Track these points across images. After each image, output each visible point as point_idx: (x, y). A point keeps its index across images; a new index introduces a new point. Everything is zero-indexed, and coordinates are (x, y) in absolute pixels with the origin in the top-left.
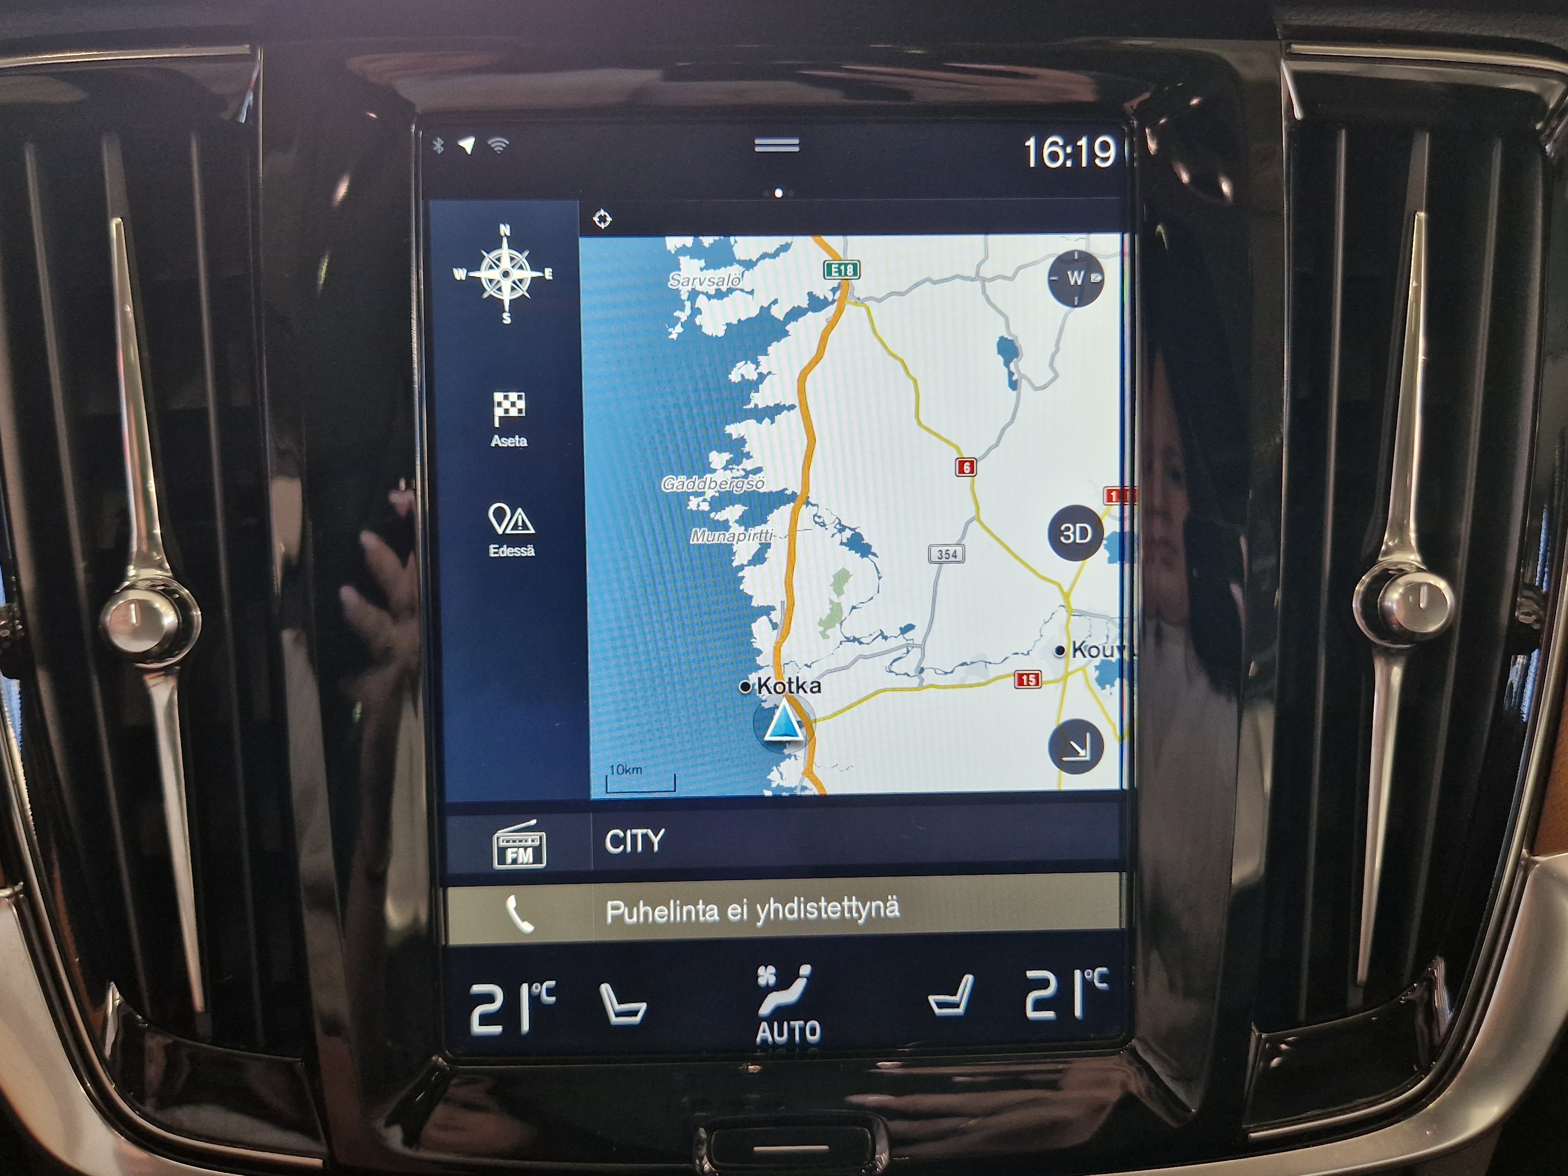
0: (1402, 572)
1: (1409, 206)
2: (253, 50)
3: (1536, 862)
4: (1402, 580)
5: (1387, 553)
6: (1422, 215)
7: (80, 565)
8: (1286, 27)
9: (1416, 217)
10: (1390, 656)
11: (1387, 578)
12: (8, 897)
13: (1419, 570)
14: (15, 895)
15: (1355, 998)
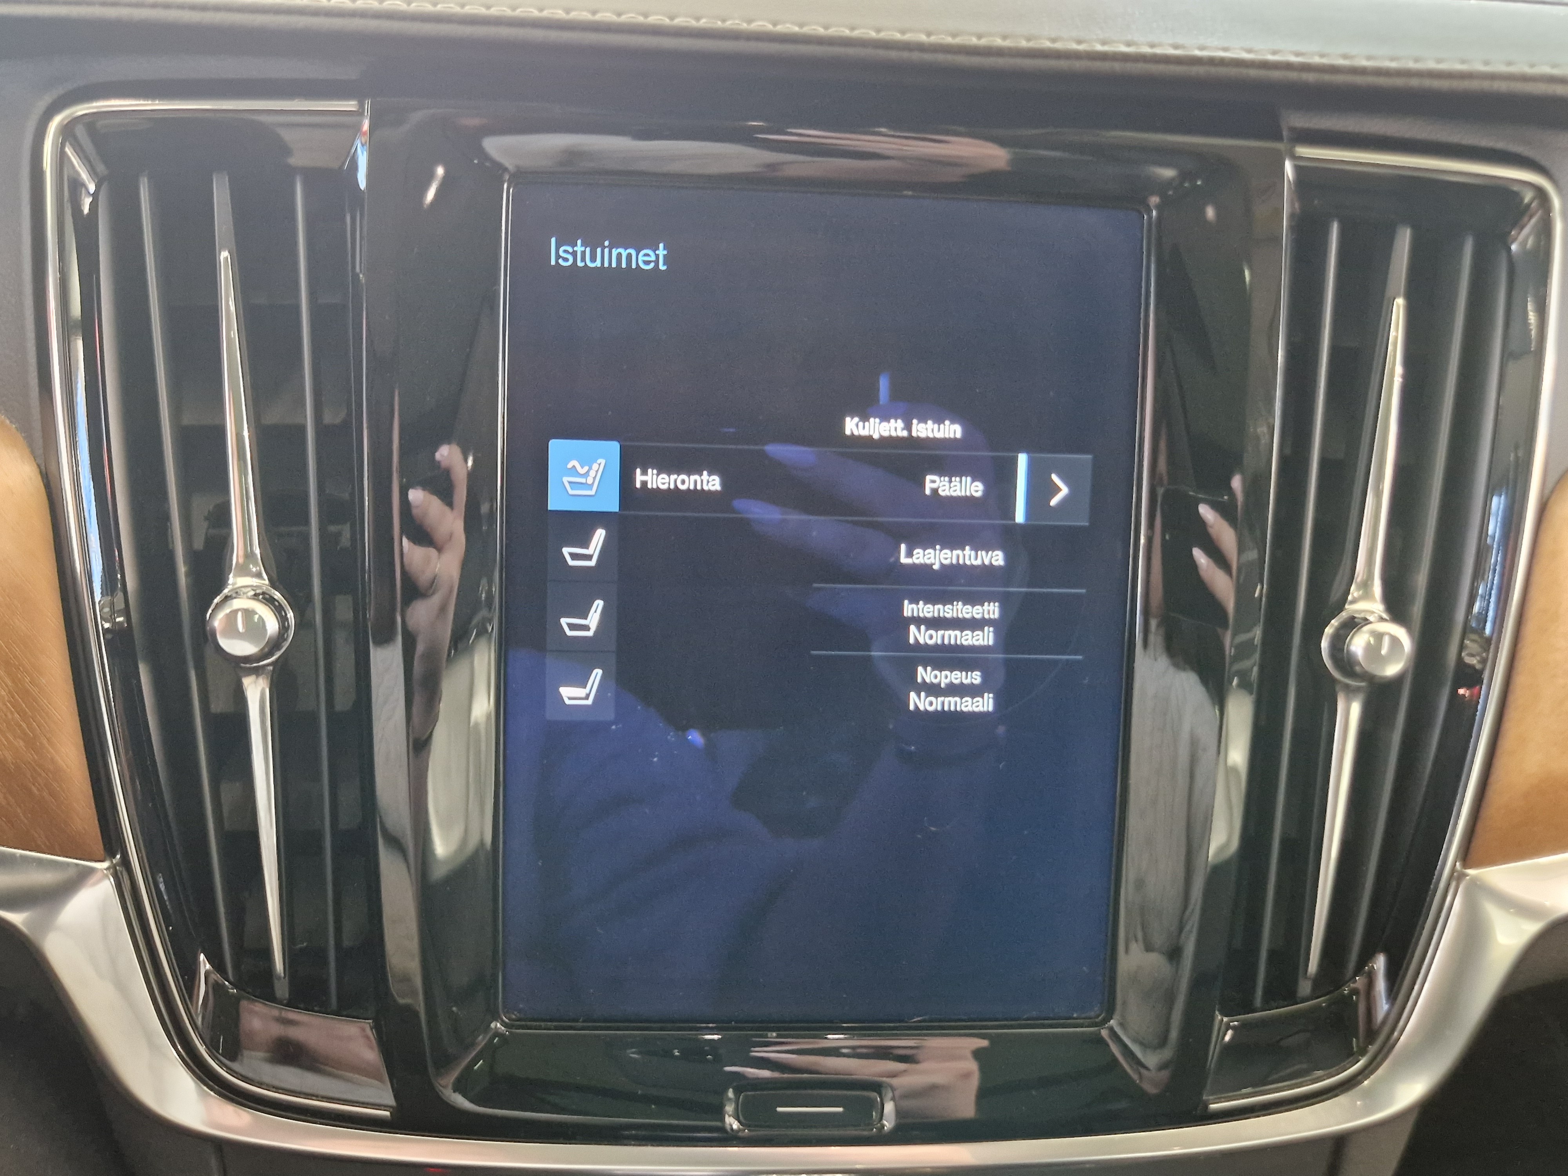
0: (1366, 621)
1: (1389, 292)
2: (361, 105)
3: (1466, 875)
4: (1365, 628)
5: (1354, 602)
6: (1400, 302)
7: (182, 569)
8: (1292, 129)
9: (1395, 303)
10: (1350, 691)
11: (1353, 625)
12: (107, 869)
13: (1382, 619)
14: (114, 867)
15: (1305, 988)
